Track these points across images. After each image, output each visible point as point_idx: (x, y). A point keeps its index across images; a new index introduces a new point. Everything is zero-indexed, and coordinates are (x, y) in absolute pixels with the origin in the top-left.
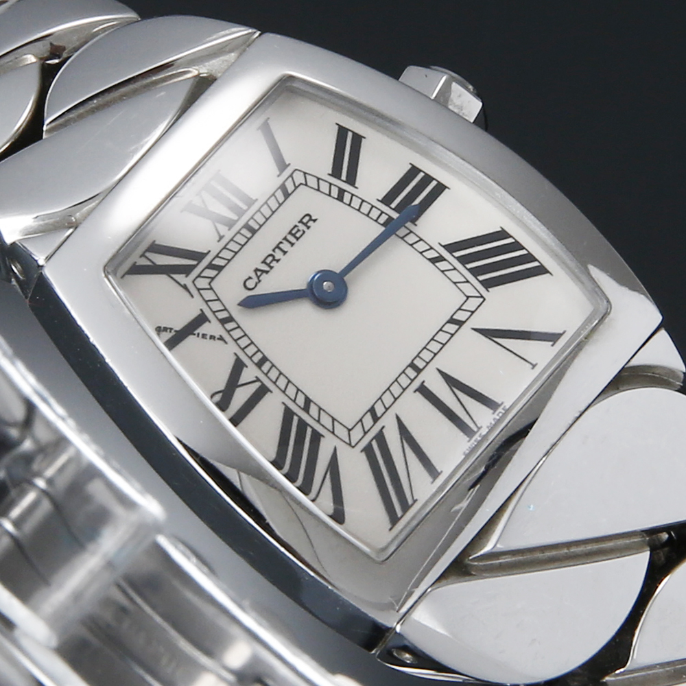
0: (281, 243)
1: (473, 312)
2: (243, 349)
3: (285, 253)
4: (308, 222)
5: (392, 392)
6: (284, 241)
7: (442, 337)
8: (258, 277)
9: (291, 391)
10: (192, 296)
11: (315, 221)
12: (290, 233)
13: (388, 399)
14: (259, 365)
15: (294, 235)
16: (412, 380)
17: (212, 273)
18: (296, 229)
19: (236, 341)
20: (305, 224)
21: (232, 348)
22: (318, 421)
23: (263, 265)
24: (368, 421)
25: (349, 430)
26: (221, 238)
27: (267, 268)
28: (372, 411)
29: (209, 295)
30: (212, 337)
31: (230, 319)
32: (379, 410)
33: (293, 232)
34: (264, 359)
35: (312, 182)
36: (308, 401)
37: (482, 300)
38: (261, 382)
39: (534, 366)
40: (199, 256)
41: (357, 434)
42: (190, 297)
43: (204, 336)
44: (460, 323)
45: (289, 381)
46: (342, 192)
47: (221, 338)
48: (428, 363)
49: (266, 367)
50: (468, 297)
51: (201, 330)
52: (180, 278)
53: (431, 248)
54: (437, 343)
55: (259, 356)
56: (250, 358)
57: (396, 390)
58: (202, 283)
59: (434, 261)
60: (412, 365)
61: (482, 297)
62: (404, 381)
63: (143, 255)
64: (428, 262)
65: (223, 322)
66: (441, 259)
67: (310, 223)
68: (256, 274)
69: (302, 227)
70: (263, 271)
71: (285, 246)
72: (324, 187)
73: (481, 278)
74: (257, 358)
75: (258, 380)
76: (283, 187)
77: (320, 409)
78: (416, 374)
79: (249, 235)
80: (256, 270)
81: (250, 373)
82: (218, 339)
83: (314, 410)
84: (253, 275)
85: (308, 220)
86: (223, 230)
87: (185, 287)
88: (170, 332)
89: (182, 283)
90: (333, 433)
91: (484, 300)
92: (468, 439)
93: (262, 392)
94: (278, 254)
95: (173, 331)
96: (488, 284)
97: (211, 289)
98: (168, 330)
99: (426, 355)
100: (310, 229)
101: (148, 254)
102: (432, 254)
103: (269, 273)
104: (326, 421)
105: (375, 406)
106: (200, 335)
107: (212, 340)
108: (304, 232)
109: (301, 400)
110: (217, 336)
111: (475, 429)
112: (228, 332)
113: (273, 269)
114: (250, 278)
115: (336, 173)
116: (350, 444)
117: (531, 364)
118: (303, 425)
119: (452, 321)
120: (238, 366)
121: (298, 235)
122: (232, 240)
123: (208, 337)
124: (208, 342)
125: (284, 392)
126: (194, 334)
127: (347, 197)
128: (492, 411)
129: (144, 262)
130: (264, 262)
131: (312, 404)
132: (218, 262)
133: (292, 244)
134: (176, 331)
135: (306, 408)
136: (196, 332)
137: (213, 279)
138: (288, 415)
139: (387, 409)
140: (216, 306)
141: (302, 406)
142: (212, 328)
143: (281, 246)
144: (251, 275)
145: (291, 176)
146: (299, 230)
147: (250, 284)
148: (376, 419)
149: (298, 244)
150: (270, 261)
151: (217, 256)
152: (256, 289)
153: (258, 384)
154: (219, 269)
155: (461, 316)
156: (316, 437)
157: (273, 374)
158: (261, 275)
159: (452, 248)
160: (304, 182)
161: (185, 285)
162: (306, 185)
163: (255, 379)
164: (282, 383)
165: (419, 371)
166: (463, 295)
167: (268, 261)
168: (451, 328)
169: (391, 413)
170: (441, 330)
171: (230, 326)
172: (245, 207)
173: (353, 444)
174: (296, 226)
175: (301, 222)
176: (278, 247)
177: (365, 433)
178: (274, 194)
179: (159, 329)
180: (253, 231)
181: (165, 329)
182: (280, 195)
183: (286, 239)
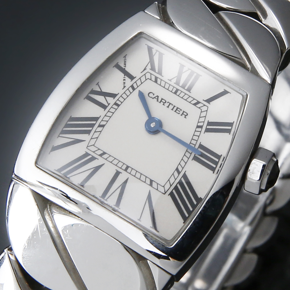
0: (172, 105)
1: (157, 190)
2: (121, 96)
3: (168, 107)
4: (184, 114)
5: (114, 161)
6: (173, 106)
7: (143, 178)
8: (155, 98)
9: (106, 119)
10: (141, 73)
11: (185, 117)
12: (177, 108)
13: (111, 159)
14: (116, 104)
15: (178, 110)
16: (121, 168)
17: (153, 79)
18: (180, 110)
19: (124, 93)
20: (183, 114)
21: (121, 92)
22: (95, 132)
23: (161, 99)
24: (100, 152)
25: (94, 145)
26: (170, 80)
27: (159, 101)
28: (104, 153)
29: (143, 79)
30: (124, 83)
31: (134, 89)
32: (105, 156)
33: (178, 109)
34: (118, 105)
35: (203, 114)
36: (103, 126)
38: (108, 106)
39: (139, 220)
40: (160, 73)
41: (93, 149)
42: (141, 72)
43: (124, 80)
44: (151, 185)
45: (110, 117)
46: (201, 127)
47: (124, 87)
48: (130, 173)
49: (116, 107)
50: (164, 186)
51: (127, 78)
52: (149, 67)
53: (183, 168)
54: (140, 177)
55: (119, 103)
56: (118, 100)
58: (148, 76)
59: (177, 169)
60: (128, 167)
61: (165, 193)
62: (120, 165)
63: (157, 51)
64: (176, 167)
65: (132, 86)
66: (179, 173)
67: (183, 116)
68: (156, 97)
69: (181, 112)
70: (158, 99)
71: (171, 107)
72: (202, 120)
73: (174, 191)
75: (109, 104)
76: (198, 102)
77: (101, 132)
78: (124, 169)
79: (174, 91)
80: (158, 96)
81: (111, 101)
82: (124, 86)
83: (100, 129)
84: (155, 96)
86: (174, 81)
87: (145, 69)
88: (124, 66)
90: (91, 139)
91: (164, 194)
92: (101, 196)
93: (104, 107)
94: (167, 104)
95: (125, 67)
96: (172, 194)
97: (146, 80)
98: (125, 66)
99: (133, 172)
100: (181, 116)
101: (158, 53)
102: (180, 169)
103: (157, 102)
104: (96, 135)
105: (106, 154)
106: (124, 78)
107: (123, 83)
108: (179, 114)
109: (103, 123)
110: (125, 85)
111: (105, 198)
112: (128, 89)
113: (159, 103)
114: (154, 94)
115: (209, 124)
116: (88, 147)
117: (140, 218)
118: (92, 126)
119: (151, 181)
120: (113, 96)
121: (177, 111)
122: (170, 85)
123: (124, 82)
124: (123, 82)
125: (105, 116)
126: (124, 76)
127: (199, 129)
128: (115, 204)
129: (154, 51)
130: (162, 99)
131: (102, 128)
132: (159, 80)
133: (172, 109)
134: (125, 68)
135: (100, 126)
136: (125, 76)
137: (151, 79)
138: (96, 119)
139: (106, 159)
140: (139, 83)
141: (100, 124)
142: (129, 82)
143: (171, 105)
144: (155, 95)
145: (205, 105)
146: (179, 111)
147: (151, 95)
148: (101, 155)
149: (173, 112)
150: (163, 101)
151: (161, 80)
152: (149, 97)
153: (107, 105)
154: (156, 81)
155: (154, 185)
156: (88, 132)
157: (112, 110)
158: (156, 99)
159: (185, 176)
160: (202, 111)
162: (201, 112)
163: (109, 103)
164: (109, 114)
165: (126, 170)
166: (164, 184)
167: (163, 100)
168: (148, 181)
169: (105, 161)
170: (146, 177)
171: (131, 89)
172: (186, 88)
173: (88, 148)
174: (181, 110)
175: (184, 112)
176: (170, 104)
177: (94, 152)
178: (194, 99)
179: (125, 62)
180: (175, 93)
181: (125, 64)
182: (195, 102)
183: (174, 106)
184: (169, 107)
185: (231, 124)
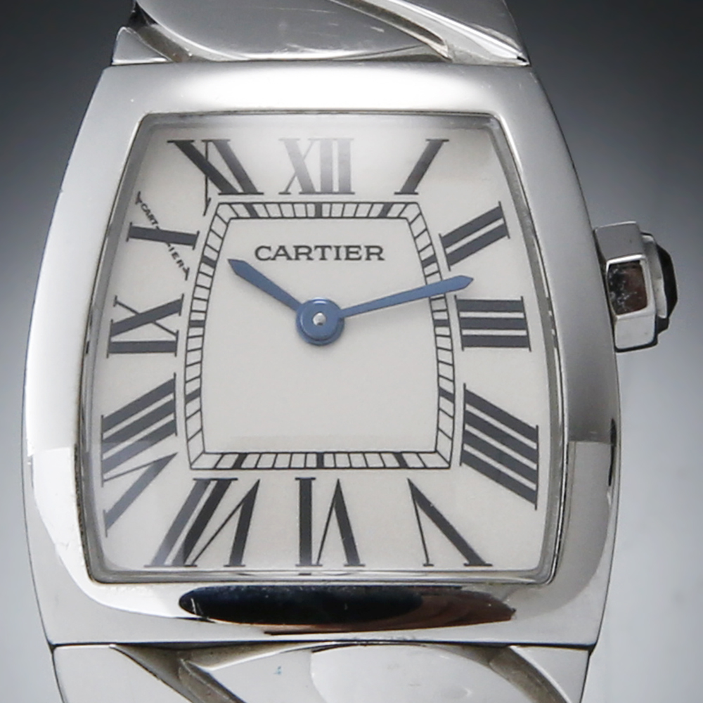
0: (330, 247)
1: (425, 468)
2: (194, 298)
4: (373, 254)
5: (277, 460)
6: (334, 249)
7: (374, 460)
8: (277, 255)
9: (193, 372)
10: (205, 214)
11: (380, 259)
12: (348, 247)
13: (267, 461)
14: (193, 324)
15: (350, 252)
16: (305, 468)
17: (243, 212)
18: (355, 250)
19: (196, 285)
20: (369, 254)
21: (187, 287)
22: (187, 419)
23: (294, 249)
24: (229, 461)
25: (204, 452)
26: (286, 193)
28: (242, 456)
29: (219, 227)
30: (180, 263)
31: (213, 264)
32: (250, 462)
33: (351, 250)
34: (201, 324)
35: (418, 227)
36: (197, 394)
37: (446, 465)
38: (177, 338)
39: (428, 564)
40: (249, 188)
41: (209, 461)
42: (203, 213)
43: (175, 255)
44: (403, 465)
45: (200, 362)
46: (433, 259)
47: (187, 271)
48: (335, 468)
49: (196, 331)
50: (436, 451)
51: (178, 248)
52: (214, 190)
53: (453, 381)
54: (364, 460)
55: (201, 317)
56: (192, 311)
57: (283, 461)
58: (226, 212)
59: (442, 393)
60: (320, 457)
61: (449, 463)
62: (298, 461)
63: (206, 142)
64: (436, 389)
65: (205, 260)
66: (451, 397)
67: (374, 258)
68: (278, 251)
69: (363, 253)
70: (286, 254)
71: (330, 254)
72: (423, 241)
73: (468, 448)
74: (195, 317)
75: (176, 334)
76: (387, 206)
77: (200, 410)
78: (315, 465)
79: (312, 214)
81: (176, 323)
82: (184, 269)
83: (193, 406)
84: (275, 249)
85: (376, 252)
86: (296, 188)
87: (208, 201)
88: (153, 223)
89: (209, 196)
90: (188, 440)
91: (448, 468)
92: (298, 563)
93: (169, 347)
94: (316, 254)
95: (155, 225)
96: (466, 459)
97: (227, 224)
98: (153, 221)
99: (342, 460)
100: (368, 262)
101: (211, 145)
102: (448, 386)
103: (289, 262)
104: (194, 425)
105: (249, 456)
106: (173, 251)
107: (178, 265)
108: (359, 259)
109: (192, 387)
110: (186, 266)
111: (314, 561)
112: (199, 272)
113: (297, 262)
114: (269, 248)
115: (447, 240)
116: (191, 464)
117: (428, 560)
118: (170, 408)
119: (398, 456)
120: (174, 308)
121: (352, 256)
122: (293, 203)
123: (178, 259)
124: (173, 262)
125: (186, 366)
126: (169, 246)
127: (433, 268)
128: (346, 562)
129: (200, 147)
131: (198, 399)
132: (259, 209)
133: (338, 258)
134: (157, 228)
135: (189, 398)
136: (173, 245)
137: (238, 218)
138: (169, 387)
139: (256, 468)
140: (214, 241)
141: (187, 393)
142: (190, 256)
143: (327, 250)
144: (272, 247)
145: (407, 204)
146: (357, 253)
148: (237, 466)
149: (343, 263)
150: (303, 252)
151: (264, 204)
152: (262, 262)
153: (173, 338)
154: (254, 215)
155: (411, 460)
156: (170, 429)
157: (195, 343)
158: (281, 255)
159: (470, 398)
160: (411, 220)
161: (210, 199)
162: (410, 224)
163: (175, 331)
164: (195, 357)
165: (320, 465)
166: (434, 445)
167: (301, 250)
168: (391, 461)
169: (256, 475)
170: (380, 453)
171: (206, 269)
172: (336, 189)
173: (194, 467)
174: (359, 247)
175: (368, 248)
176: (323, 248)
177: (215, 468)
178: (373, 204)
179: (148, 212)
180: (319, 215)
181: (151, 217)
182: (377, 209)
183: (338, 248)
184: (326, 256)
185: (497, 213)
